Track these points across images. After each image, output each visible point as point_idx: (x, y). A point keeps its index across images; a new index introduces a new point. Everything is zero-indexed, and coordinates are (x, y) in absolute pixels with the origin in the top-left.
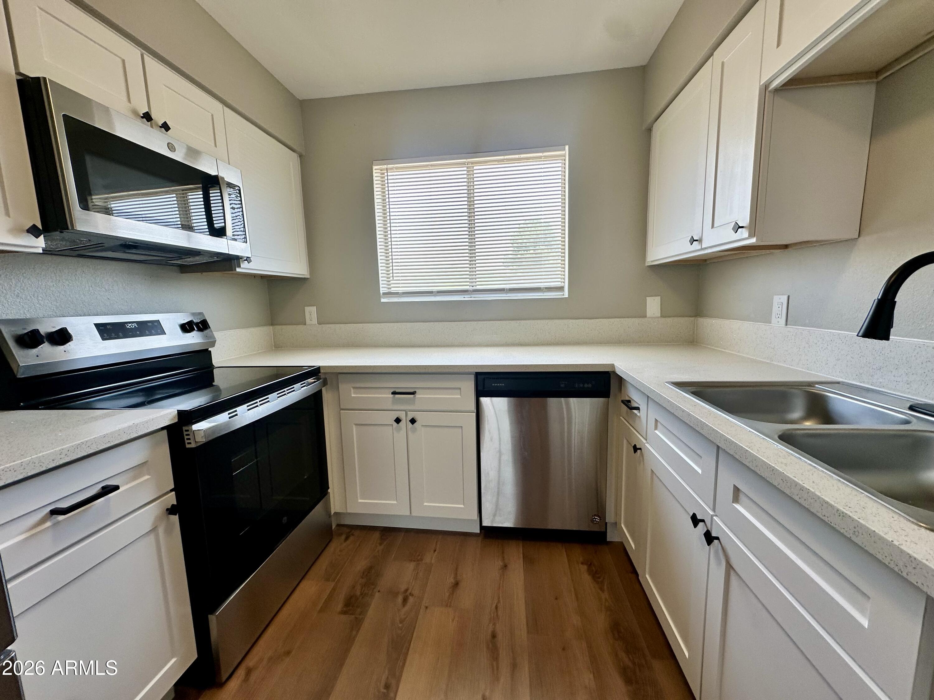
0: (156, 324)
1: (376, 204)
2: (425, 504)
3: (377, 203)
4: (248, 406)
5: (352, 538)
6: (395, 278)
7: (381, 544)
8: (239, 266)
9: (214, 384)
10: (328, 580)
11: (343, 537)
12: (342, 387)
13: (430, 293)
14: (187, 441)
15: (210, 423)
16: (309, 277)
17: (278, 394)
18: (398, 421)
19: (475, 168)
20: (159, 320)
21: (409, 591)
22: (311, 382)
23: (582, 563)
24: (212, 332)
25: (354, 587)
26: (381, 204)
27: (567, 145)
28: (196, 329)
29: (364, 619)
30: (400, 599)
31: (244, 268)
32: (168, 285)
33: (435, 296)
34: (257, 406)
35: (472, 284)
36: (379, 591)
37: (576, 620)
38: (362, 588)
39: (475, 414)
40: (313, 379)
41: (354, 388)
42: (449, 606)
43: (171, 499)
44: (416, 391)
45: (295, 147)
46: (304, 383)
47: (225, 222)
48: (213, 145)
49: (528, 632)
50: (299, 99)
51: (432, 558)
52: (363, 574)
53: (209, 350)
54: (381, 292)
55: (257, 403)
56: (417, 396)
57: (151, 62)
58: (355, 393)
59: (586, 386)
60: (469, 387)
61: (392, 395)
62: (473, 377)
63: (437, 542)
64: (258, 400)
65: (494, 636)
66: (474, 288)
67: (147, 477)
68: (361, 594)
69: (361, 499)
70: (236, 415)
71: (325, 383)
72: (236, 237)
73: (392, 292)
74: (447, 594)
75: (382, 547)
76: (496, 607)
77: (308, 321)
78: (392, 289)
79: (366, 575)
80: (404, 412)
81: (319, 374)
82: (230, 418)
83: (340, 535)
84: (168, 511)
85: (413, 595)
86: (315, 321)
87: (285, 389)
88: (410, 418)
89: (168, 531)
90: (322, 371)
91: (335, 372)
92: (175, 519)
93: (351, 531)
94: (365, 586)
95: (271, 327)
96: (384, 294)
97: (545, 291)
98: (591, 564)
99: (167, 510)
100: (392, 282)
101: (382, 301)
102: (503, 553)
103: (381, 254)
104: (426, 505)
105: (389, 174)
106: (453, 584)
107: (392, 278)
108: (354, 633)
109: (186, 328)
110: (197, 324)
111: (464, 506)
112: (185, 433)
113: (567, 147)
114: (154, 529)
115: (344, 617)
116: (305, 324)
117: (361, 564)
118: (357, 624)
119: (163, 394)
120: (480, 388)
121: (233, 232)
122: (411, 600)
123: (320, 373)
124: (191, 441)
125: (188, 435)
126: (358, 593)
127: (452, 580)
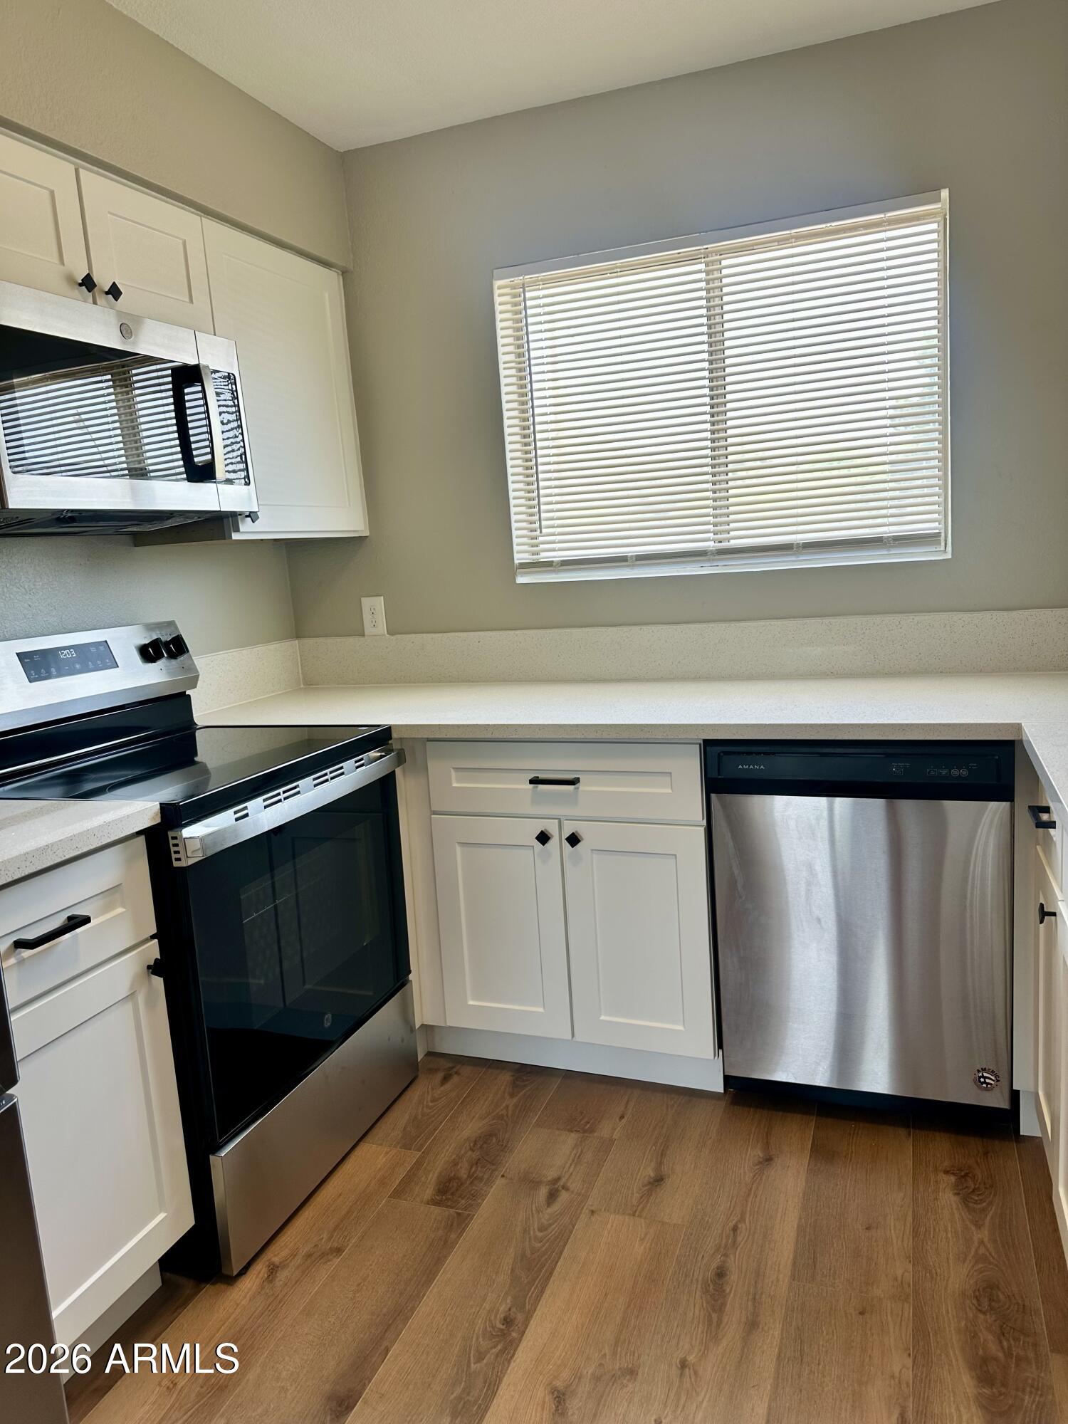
0: (102, 648)
1: (501, 366)
2: (602, 1018)
3: (504, 363)
4: (264, 800)
5: (455, 1079)
6: (544, 531)
7: (512, 1095)
8: (237, 530)
9: (196, 759)
10: (406, 1147)
11: (440, 1075)
12: (432, 765)
13: (621, 560)
14: (174, 856)
15: (208, 826)
16: (367, 533)
17: (314, 779)
18: (543, 838)
19: (724, 263)
20: (106, 641)
21: (561, 1183)
22: (375, 757)
23: (947, 1172)
24: (191, 657)
25: (455, 1164)
26: (513, 365)
27: (945, 188)
28: (166, 655)
29: (472, 1219)
30: (543, 1192)
31: (246, 531)
32: (115, 572)
33: (633, 566)
34: (280, 801)
35: (719, 536)
36: (503, 1176)
37: (902, 1269)
38: (471, 1168)
39: (702, 830)
40: (378, 751)
41: (456, 769)
42: (638, 1216)
43: (153, 950)
44: (579, 778)
45: (332, 260)
46: (362, 759)
47: (212, 453)
48: (187, 299)
49: (793, 1277)
50: (339, 150)
51: (614, 1129)
52: (475, 1142)
53: (187, 693)
54: (517, 562)
55: (279, 794)
56: (582, 786)
57: (93, 181)
58: (458, 781)
59: (955, 772)
60: (689, 771)
61: (532, 785)
62: (695, 751)
63: (628, 1102)
64: (281, 790)
65: (721, 1274)
66: (725, 545)
67: (120, 910)
68: (469, 1176)
69: (473, 999)
70: (247, 815)
71: (401, 759)
72: (232, 476)
73: (542, 560)
74: (637, 1196)
75: (515, 1100)
76: (735, 1229)
77: (368, 629)
78: (543, 554)
79: (481, 1147)
80: (557, 821)
81: (390, 742)
82: (237, 820)
83: (432, 1071)
84: (151, 970)
85: (567, 1190)
86: (382, 627)
87: (328, 771)
88: (566, 834)
89: (150, 1004)
90: (394, 735)
91: (420, 737)
92: (158, 982)
93: (453, 1067)
94: (477, 1164)
95: (297, 641)
96: (523, 565)
97: (892, 547)
98: (966, 1175)
99: (149, 967)
100: (541, 539)
101: (518, 582)
102: (768, 1135)
103: (516, 478)
104: (603, 1020)
105: (528, 295)
106: (651, 1180)
107: (538, 533)
108: (453, 1236)
109: (150, 653)
110: (167, 644)
111: (685, 1027)
112: (171, 842)
113: (945, 193)
114: (131, 996)
115: (436, 1211)
116: (363, 635)
117: (471, 1126)
118: (459, 1223)
119: (111, 778)
120: (714, 774)
121: (226, 465)
122: (564, 1197)
123: (391, 739)
124: (181, 856)
125: (176, 845)
126: (463, 1173)
127: (650, 1172)
